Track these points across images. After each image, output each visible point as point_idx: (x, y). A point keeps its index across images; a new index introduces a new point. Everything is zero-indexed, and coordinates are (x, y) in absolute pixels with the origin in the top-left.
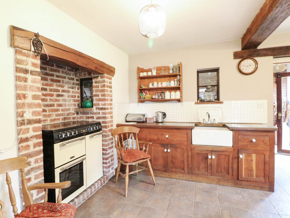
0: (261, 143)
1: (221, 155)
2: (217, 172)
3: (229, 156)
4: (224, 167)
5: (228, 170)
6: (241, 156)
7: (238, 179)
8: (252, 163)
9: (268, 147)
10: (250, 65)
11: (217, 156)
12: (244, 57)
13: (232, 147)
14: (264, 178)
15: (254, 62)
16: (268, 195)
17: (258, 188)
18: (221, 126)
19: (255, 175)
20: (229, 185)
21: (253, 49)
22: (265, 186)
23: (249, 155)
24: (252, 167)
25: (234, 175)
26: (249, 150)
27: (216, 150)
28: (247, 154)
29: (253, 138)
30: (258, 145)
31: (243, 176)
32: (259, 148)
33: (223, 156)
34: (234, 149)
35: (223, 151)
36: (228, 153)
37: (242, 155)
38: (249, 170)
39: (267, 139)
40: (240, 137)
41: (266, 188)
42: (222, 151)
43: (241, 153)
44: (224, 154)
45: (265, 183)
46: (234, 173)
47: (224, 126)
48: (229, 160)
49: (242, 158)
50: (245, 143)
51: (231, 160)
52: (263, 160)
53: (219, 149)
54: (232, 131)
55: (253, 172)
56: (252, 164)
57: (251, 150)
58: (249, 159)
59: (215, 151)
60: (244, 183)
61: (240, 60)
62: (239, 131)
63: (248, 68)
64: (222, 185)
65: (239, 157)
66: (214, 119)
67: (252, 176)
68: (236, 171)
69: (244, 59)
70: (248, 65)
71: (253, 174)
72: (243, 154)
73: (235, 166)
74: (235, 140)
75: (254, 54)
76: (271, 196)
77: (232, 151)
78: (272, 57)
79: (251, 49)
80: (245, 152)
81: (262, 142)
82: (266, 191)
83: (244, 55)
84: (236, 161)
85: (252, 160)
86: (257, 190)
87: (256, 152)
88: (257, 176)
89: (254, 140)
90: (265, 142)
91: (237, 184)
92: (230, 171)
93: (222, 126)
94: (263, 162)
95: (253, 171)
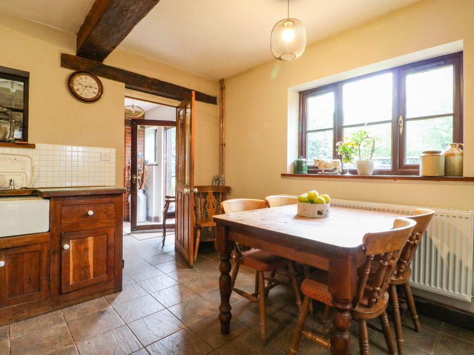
0: (103, 216)
1: (23, 253)
2: (12, 293)
3: (40, 251)
4: (30, 279)
5: (39, 282)
6: (66, 247)
7: (60, 293)
8: (88, 254)
9: (113, 221)
10: (91, 87)
11: (12, 258)
12: (80, 68)
13: (49, 231)
14: (107, 274)
15: (97, 83)
16: (113, 300)
17: (97, 295)
18: (27, 194)
19: (92, 275)
20: (40, 313)
21: (95, 62)
22: (110, 287)
23: (82, 240)
24: (87, 262)
25: (52, 287)
26: (81, 232)
27: (10, 246)
28: (78, 240)
29: (89, 210)
30: (97, 220)
31: (71, 283)
32: (100, 225)
33: (27, 257)
34: (52, 236)
35: (26, 244)
36: (38, 247)
37: (69, 243)
38: (82, 269)
39: (112, 207)
40: (64, 210)
41: (110, 289)
42: (25, 246)
43: (65, 241)
44: (31, 250)
45: (109, 280)
46: (52, 284)
47: (34, 193)
48: (40, 260)
49: (68, 250)
50: (75, 220)
51: (45, 259)
52: (106, 243)
53: (15, 243)
54: (49, 200)
55: (89, 269)
56: (88, 256)
57: (84, 232)
58: (82, 247)
59: (6, 249)
60: (72, 296)
61: (72, 71)
62: (63, 198)
63: (87, 90)
64: (24, 320)
65: (62, 249)
66: (11, 181)
67: (87, 276)
68: (56, 279)
69: (79, 72)
70: (86, 84)
71: (89, 274)
72: (71, 241)
73: (54, 268)
74: (55, 217)
75: (98, 70)
76: (116, 300)
77: (48, 239)
78: (124, 85)
79: (93, 61)
80: (74, 237)
81: (104, 214)
82: (110, 294)
83: (81, 66)
84: (56, 257)
85: (87, 250)
86: (97, 298)
87: (95, 233)
88: (95, 275)
89: (91, 213)
90: (108, 213)
91: (58, 303)
92: (44, 282)
93: (30, 194)
94: (106, 246)
95: (90, 267)
